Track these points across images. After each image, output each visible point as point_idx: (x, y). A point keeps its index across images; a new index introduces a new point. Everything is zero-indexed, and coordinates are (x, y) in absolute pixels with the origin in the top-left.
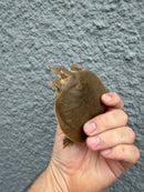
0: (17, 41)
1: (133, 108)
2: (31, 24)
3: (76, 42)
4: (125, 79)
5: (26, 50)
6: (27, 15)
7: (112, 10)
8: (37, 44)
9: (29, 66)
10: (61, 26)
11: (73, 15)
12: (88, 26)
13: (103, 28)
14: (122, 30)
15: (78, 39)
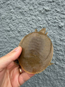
0: (3, 16)
1: (62, 51)
2: (11, 7)
3: (34, 17)
4: (58, 37)
5: (8, 20)
6: (9, 2)
7: (53, 1)
9: (9, 29)
10: (26, 9)
11: (33, 3)
12: (41, 9)
14: (58, 12)
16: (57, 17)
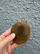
0: (3, 11)
2: (7, 6)
3: (20, 12)
4: (34, 24)
5: (5, 14)
6: (6, 3)
7: (31, 3)
8: (9, 12)
9: (6, 19)
10: (16, 7)
11: (20, 4)
12: (24, 7)
13: (29, 8)
14: (34, 9)
15: (21, 11)
16: (33, 12)
